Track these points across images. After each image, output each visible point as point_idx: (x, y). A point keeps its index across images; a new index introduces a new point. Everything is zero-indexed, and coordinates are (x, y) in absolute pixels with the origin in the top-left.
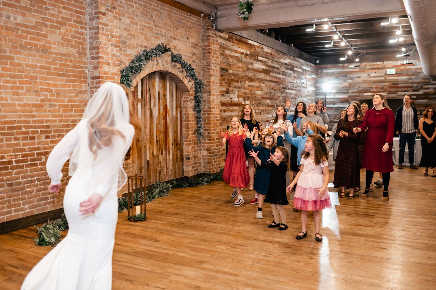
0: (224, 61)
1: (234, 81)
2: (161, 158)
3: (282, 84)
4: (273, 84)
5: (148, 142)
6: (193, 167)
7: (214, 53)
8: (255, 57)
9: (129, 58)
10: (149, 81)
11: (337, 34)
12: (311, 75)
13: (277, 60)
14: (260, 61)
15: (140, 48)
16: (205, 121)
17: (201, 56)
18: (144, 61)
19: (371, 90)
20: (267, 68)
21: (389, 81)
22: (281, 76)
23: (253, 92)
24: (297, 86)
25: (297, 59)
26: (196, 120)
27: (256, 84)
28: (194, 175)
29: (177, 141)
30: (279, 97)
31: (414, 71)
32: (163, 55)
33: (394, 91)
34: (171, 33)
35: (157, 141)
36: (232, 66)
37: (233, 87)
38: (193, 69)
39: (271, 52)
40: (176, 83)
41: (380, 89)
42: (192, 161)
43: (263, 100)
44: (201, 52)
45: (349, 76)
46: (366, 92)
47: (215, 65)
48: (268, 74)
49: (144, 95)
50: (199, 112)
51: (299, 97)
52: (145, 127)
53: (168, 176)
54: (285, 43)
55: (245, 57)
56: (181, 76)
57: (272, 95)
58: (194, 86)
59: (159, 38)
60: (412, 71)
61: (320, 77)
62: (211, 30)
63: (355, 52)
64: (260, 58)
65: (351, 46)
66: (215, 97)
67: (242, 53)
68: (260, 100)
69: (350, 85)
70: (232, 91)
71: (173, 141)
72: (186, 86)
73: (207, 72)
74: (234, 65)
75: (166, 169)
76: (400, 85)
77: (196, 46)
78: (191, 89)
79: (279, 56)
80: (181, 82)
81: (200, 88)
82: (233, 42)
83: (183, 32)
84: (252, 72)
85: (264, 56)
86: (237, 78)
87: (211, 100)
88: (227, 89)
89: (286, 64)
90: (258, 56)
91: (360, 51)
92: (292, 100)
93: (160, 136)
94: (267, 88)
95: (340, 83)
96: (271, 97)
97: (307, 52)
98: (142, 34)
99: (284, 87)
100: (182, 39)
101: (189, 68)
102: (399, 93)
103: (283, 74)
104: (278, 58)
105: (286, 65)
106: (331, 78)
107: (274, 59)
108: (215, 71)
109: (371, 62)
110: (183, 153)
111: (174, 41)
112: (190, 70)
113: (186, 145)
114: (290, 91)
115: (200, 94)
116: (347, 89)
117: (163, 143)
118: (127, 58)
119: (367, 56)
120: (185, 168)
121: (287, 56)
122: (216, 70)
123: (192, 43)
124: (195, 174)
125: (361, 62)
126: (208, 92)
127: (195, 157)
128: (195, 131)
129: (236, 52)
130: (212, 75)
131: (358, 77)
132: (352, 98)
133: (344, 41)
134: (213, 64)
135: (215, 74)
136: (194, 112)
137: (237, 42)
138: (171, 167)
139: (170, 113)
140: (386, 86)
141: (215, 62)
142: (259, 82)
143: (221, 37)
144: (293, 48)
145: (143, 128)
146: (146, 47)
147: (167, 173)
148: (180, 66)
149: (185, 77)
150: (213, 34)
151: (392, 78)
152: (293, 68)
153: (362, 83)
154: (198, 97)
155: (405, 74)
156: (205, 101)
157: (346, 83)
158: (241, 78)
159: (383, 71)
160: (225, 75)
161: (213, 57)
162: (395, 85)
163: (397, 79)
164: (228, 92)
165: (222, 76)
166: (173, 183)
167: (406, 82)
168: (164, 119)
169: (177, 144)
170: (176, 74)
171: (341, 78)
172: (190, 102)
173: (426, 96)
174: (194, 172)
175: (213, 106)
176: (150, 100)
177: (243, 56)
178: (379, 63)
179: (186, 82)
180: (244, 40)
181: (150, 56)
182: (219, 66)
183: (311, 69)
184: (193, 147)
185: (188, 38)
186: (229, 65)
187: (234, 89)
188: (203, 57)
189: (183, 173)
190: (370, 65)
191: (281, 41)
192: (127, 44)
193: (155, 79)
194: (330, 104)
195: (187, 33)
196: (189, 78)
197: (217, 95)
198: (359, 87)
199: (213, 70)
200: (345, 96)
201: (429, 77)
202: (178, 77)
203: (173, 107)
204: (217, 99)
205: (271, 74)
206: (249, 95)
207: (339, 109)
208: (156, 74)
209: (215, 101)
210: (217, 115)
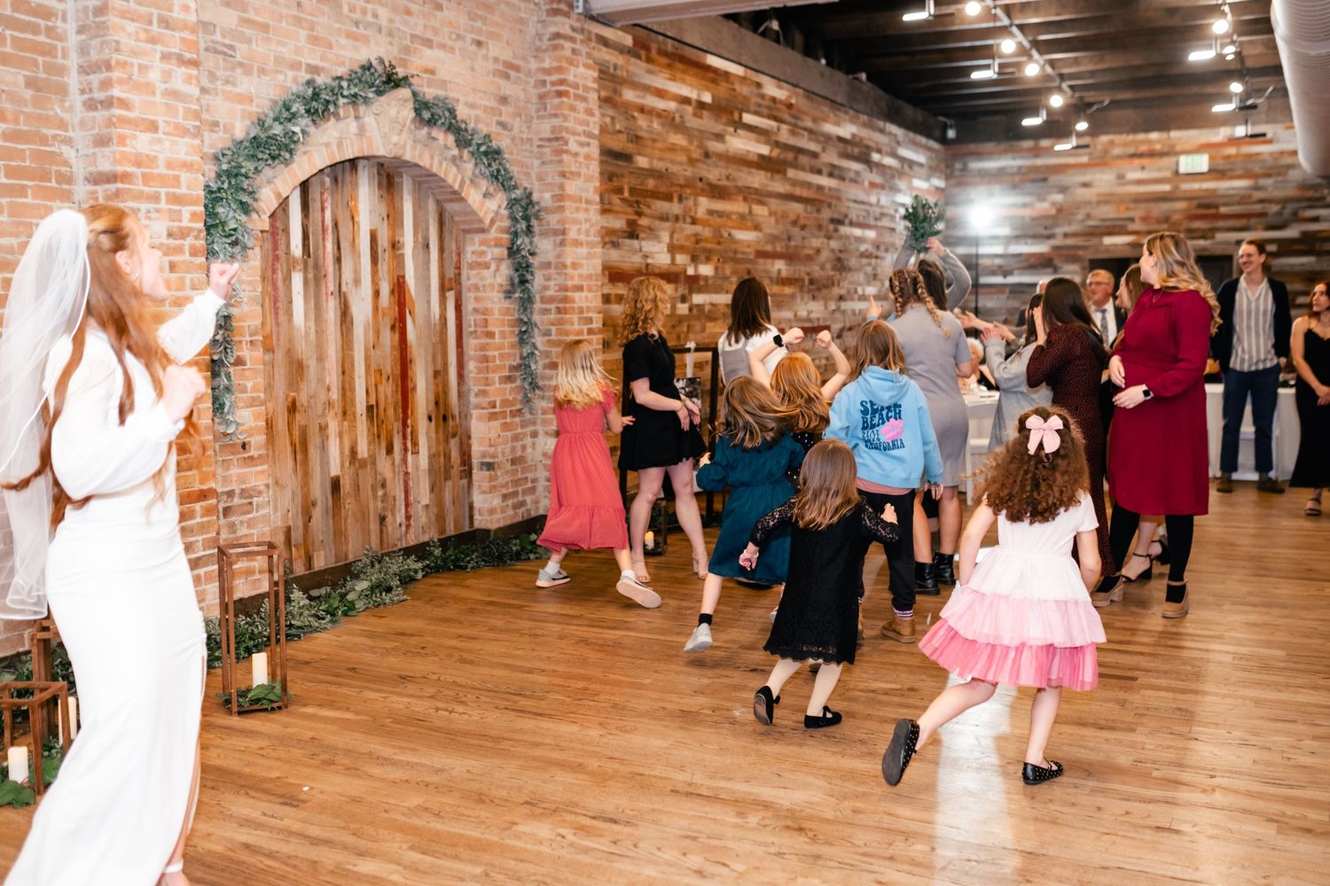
0: (618, 127)
1: (656, 195)
2: (384, 465)
3: (830, 205)
4: (798, 208)
5: (332, 413)
6: (505, 497)
7: (577, 97)
8: (732, 113)
9: (248, 108)
10: (332, 194)
11: (1011, 35)
12: (927, 179)
13: (809, 124)
14: (751, 128)
15: (290, 74)
16: (548, 333)
17: (532, 108)
18: (305, 121)
19: (1125, 227)
20: (776, 152)
21: (1188, 195)
22: (824, 181)
23: (726, 235)
24: (883, 215)
25: (881, 124)
26: (517, 330)
27: (736, 207)
28: (509, 522)
29: (447, 405)
30: (818, 251)
31: (1270, 162)
32: (383, 99)
33: (1204, 230)
34: (412, 20)
35: (370, 408)
36: (649, 143)
37: (653, 217)
38: (498, 152)
39: (790, 97)
40: (438, 202)
41: (1159, 221)
42: (502, 477)
43: (761, 261)
44: (534, 92)
45: (1055, 179)
46: (1110, 234)
47: (583, 139)
48: (778, 172)
49: (316, 244)
50: (526, 302)
51: (887, 250)
52: (321, 359)
53: (412, 530)
54: (840, 69)
55: (695, 115)
56: (452, 177)
57: (792, 243)
58: (505, 213)
59: (366, 40)
60: (1264, 161)
61: (959, 184)
62: (567, 15)
63: (1074, 101)
64: (748, 118)
65: (1062, 77)
66: (584, 251)
67: (685, 101)
68: (750, 261)
69: (1060, 210)
70: (650, 229)
71: (432, 405)
72: (474, 213)
73: (551, 162)
74: (654, 141)
75: (407, 505)
76: (1223, 210)
77: (512, 73)
78: (493, 222)
79: (817, 113)
80: (457, 196)
81: (526, 218)
82: (649, 60)
83: (463, 20)
84: (722, 164)
85: (765, 111)
86: (666, 188)
87: (569, 262)
88: (632, 224)
89: (840, 139)
90: (741, 111)
91: (1090, 96)
92: (864, 261)
93: (381, 389)
94: (777, 221)
95: (1025, 206)
96: (791, 251)
97: (915, 101)
98: (298, 21)
99: (836, 216)
100: (458, 45)
101: (483, 149)
102: (1220, 236)
103: (831, 175)
104: (815, 120)
105: (841, 145)
106: (996, 188)
107: (800, 124)
108: (581, 159)
109: (1128, 133)
110: (469, 446)
111: (428, 51)
112: (486, 154)
113: (480, 418)
114: (857, 232)
115: (527, 240)
116: (1049, 222)
117: (391, 412)
118: (239, 107)
119: (1115, 114)
120: (478, 500)
121: (846, 113)
122: (587, 157)
123: (496, 60)
124: (515, 521)
125: (1093, 132)
126: (555, 232)
127: (514, 462)
128: (512, 368)
129: (661, 94)
130: (572, 173)
131: (1086, 185)
132: (1065, 252)
133: (1036, 62)
134: (575, 133)
135: (583, 170)
136: (506, 304)
137: (664, 60)
138: (423, 494)
139: (419, 308)
140: (1175, 211)
141: (580, 128)
142: (745, 199)
143: (604, 42)
144: (868, 87)
145: (312, 364)
146: (314, 69)
147: (408, 518)
148: (451, 139)
149: (472, 181)
150: (574, 30)
151: (1196, 186)
152: (868, 155)
153: (1099, 203)
154: (519, 250)
155: (1240, 172)
156: (548, 265)
157: (1046, 205)
158: (681, 186)
159: (1167, 161)
160: (622, 176)
161: (573, 109)
162: (1207, 209)
163: (1215, 190)
164: (632, 232)
165: (608, 177)
166: (431, 554)
167: (1243, 197)
168: (393, 327)
169: (445, 418)
170: (435, 170)
171: (1029, 187)
172: (493, 267)
173: (1308, 243)
174: (510, 512)
175: (576, 282)
176: (338, 260)
177: (689, 109)
178: (1154, 136)
179: (474, 197)
180: (689, 52)
181: (328, 102)
182: (595, 143)
183: (930, 158)
184: (505, 427)
185: (479, 43)
186: (636, 139)
187: (657, 223)
188: (538, 110)
189: (471, 517)
190: (1125, 144)
191: (823, 61)
192: (239, 58)
193: (355, 186)
194: (993, 273)
195: (479, 24)
196: (484, 184)
197: (591, 245)
198: (1088, 216)
199: (576, 154)
200: (1041, 248)
201: (1319, 181)
202: (443, 180)
203: (428, 289)
204: (590, 256)
205: (791, 173)
206: (709, 246)
207: (1023, 292)
208: (360, 168)
209: (581, 265)
210: (590, 315)
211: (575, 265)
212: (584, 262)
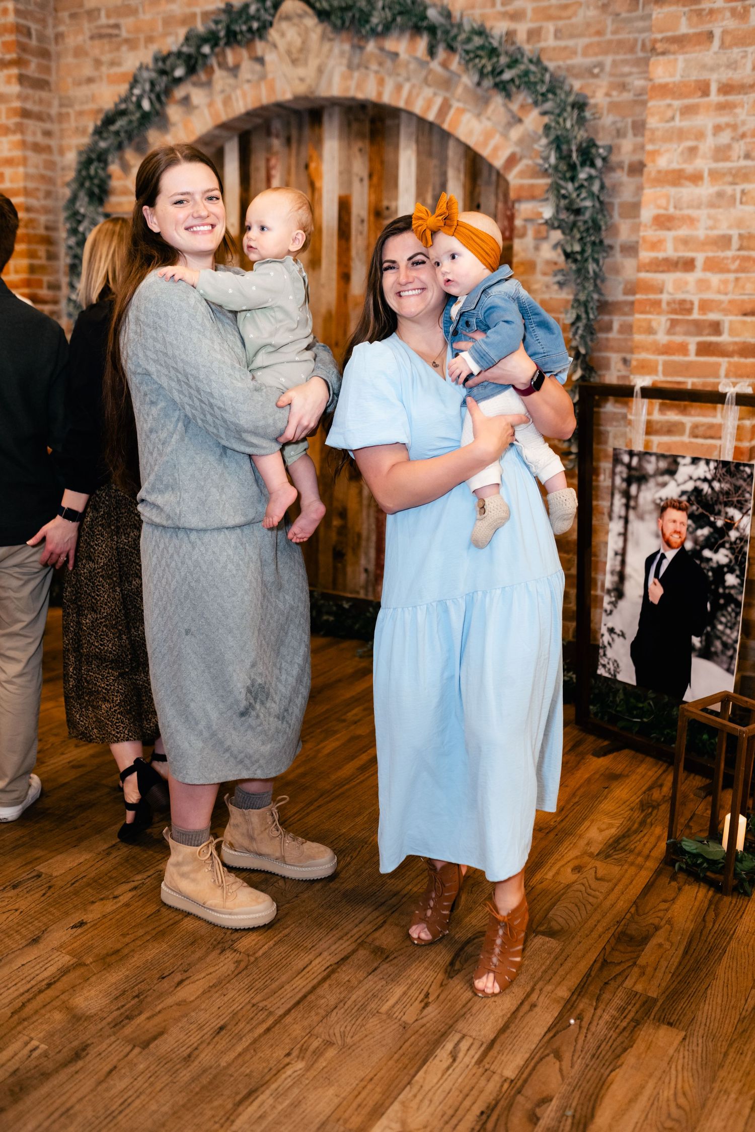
66: (706, 190)
78: (513, 161)
193: (318, 143)
208: (326, 118)
209: (691, 221)
210: (713, 316)
211: (663, 222)
212: (702, 214)
